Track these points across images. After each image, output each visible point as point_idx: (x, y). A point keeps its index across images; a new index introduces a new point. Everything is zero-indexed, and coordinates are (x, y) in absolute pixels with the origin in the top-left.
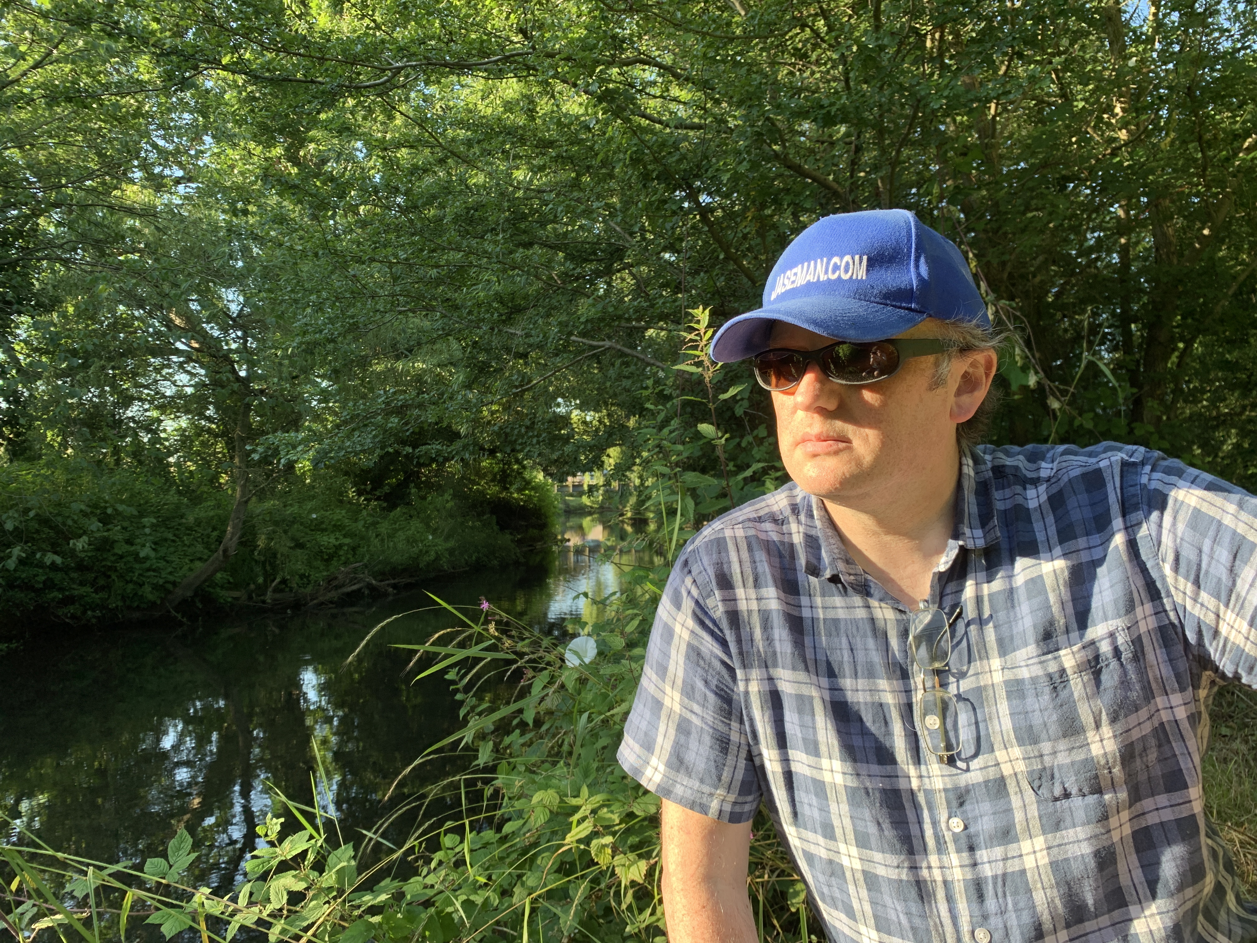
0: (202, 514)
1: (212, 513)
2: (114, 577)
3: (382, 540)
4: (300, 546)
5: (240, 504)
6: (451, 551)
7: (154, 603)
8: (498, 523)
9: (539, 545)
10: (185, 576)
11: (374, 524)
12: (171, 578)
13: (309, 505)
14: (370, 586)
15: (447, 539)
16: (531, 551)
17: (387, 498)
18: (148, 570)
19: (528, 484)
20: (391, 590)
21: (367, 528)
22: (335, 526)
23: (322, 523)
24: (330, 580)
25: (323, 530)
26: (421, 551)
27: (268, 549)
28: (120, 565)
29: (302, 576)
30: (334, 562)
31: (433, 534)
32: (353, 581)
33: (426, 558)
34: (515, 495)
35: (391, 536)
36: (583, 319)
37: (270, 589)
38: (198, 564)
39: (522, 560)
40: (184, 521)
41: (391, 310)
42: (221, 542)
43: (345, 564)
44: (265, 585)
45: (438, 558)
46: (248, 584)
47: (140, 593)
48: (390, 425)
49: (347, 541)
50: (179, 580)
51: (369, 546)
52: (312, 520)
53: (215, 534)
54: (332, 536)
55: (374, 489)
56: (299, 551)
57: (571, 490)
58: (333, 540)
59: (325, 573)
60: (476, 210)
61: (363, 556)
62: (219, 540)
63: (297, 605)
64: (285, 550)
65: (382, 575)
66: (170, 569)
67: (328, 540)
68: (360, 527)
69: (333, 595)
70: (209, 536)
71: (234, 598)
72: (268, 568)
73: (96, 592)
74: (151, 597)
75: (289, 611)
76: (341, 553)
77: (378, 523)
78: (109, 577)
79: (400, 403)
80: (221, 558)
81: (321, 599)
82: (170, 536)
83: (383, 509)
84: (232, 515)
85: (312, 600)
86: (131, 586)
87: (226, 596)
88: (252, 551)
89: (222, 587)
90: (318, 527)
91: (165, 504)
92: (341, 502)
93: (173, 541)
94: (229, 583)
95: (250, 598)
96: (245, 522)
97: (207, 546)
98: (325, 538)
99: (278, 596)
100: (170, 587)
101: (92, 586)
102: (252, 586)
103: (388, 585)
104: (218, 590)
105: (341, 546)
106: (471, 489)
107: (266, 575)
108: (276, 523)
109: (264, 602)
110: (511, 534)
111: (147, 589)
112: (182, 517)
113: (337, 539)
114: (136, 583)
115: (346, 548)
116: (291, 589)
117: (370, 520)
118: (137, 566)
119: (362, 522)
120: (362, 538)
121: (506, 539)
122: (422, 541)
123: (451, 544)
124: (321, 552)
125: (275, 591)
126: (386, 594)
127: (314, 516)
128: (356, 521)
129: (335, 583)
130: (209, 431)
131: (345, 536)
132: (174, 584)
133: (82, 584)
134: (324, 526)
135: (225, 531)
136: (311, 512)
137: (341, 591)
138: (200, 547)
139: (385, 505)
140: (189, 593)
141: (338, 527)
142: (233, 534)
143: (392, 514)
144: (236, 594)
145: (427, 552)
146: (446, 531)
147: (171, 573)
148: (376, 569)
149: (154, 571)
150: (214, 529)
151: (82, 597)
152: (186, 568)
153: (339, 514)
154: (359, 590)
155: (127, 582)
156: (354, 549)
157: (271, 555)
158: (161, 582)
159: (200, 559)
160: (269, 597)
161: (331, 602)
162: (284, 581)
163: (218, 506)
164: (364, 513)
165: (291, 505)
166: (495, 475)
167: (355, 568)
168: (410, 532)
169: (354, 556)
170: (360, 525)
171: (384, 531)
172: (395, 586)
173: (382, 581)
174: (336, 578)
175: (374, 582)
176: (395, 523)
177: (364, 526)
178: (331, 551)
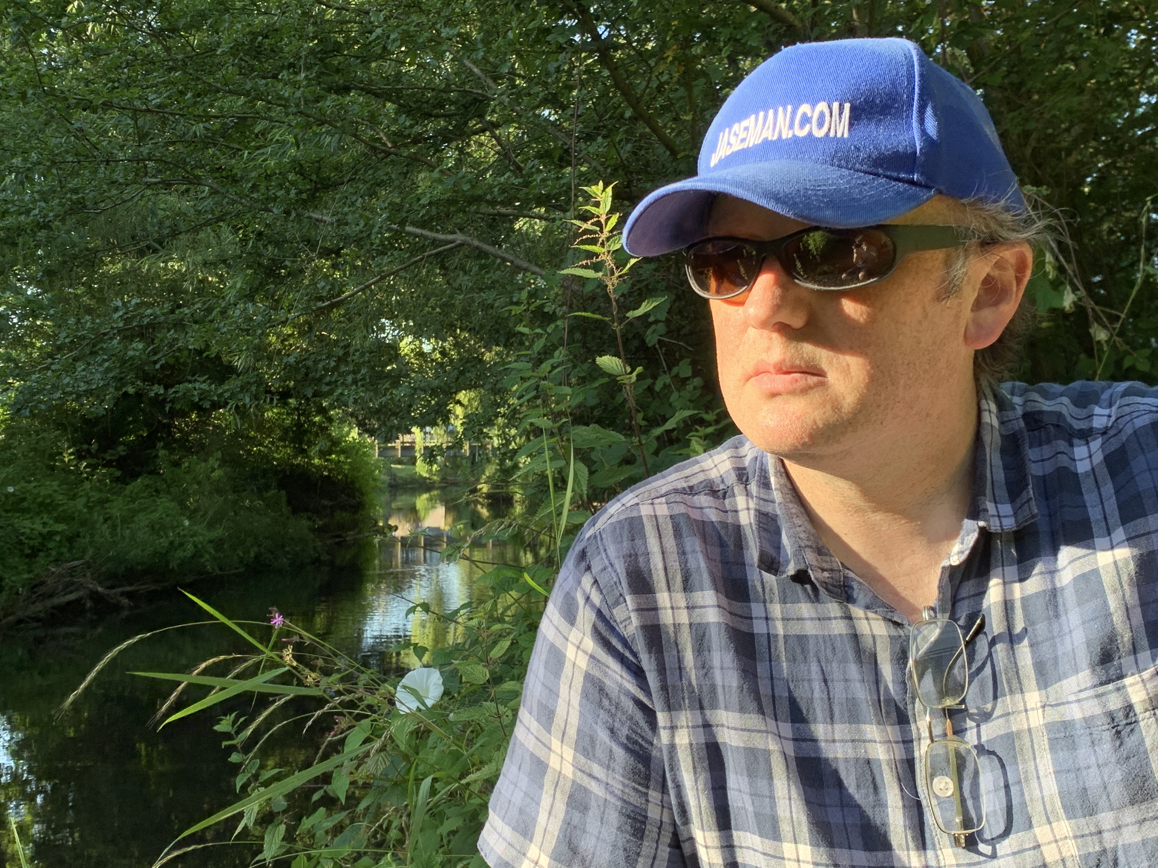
3: (114, 527)
6: (218, 544)
8: (289, 502)
9: (350, 536)
11: (102, 502)
13: (3, 473)
14: (94, 595)
15: (211, 526)
16: (339, 544)
17: (120, 463)
19: (336, 444)
20: (125, 601)
21: (90, 509)
22: (41, 504)
23: (24, 499)
24: (34, 586)
25: (24, 511)
26: (172, 543)
30: (41, 558)
31: (190, 518)
32: (68, 588)
33: (180, 554)
34: (316, 461)
35: (126, 521)
36: (424, 201)
39: (325, 557)
41: (135, 182)
43: (57, 561)
45: (197, 554)
48: (131, 353)
49: (61, 527)
51: (92, 535)
52: (7, 496)
54: (38, 520)
55: (103, 449)
57: (399, 454)
58: (38, 527)
59: (26, 576)
60: (266, 37)
61: (84, 552)
65: (112, 579)
67: (31, 526)
68: (80, 507)
69: (38, 608)
76: (51, 545)
77: (107, 501)
79: (146, 321)
81: (20, 614)
83: (117, 480)
85: (6, 615)
90: (16, 506)
92: (53, 468)
98: (27, 523)
103: (123, 594)
105: (51, 534)
106: (249, 452)
110: (309, 519)
113: (45, 524)
115: (58, 538)
117: (96, 496)
119: (84, 500)
120: (83, 523)
121: (300, 526)
122: (173, 528)
123: (218, 532)
124: (21, 543)
126: (117, 608)
127: (11, 489)
128: (74, 497)
129: (42, 589)
131: (57, 520)
134: (25, 504)
136: (8, 481)
137: (48, 603)
139: (118, 473)
141: (46, 507)
143: (129, 488)
145: (181, 545)
146: (210, 513)
148: (104, 569)
153: (51, 487)
154: (78, 601)
156: (71, 539)
161: (37, 619)
164: (87, 485)
166: (286, 431)
167: (73, 569)
168: (156, 515)
169: (70, 550)
170: (80, 503)
171: (116, 513)
172: (130, 595)
173: (112, 587)
174: (42, 583)
175: (100, 589)
176: (133, 501)
177: (86, 506)
178: (36, 543)
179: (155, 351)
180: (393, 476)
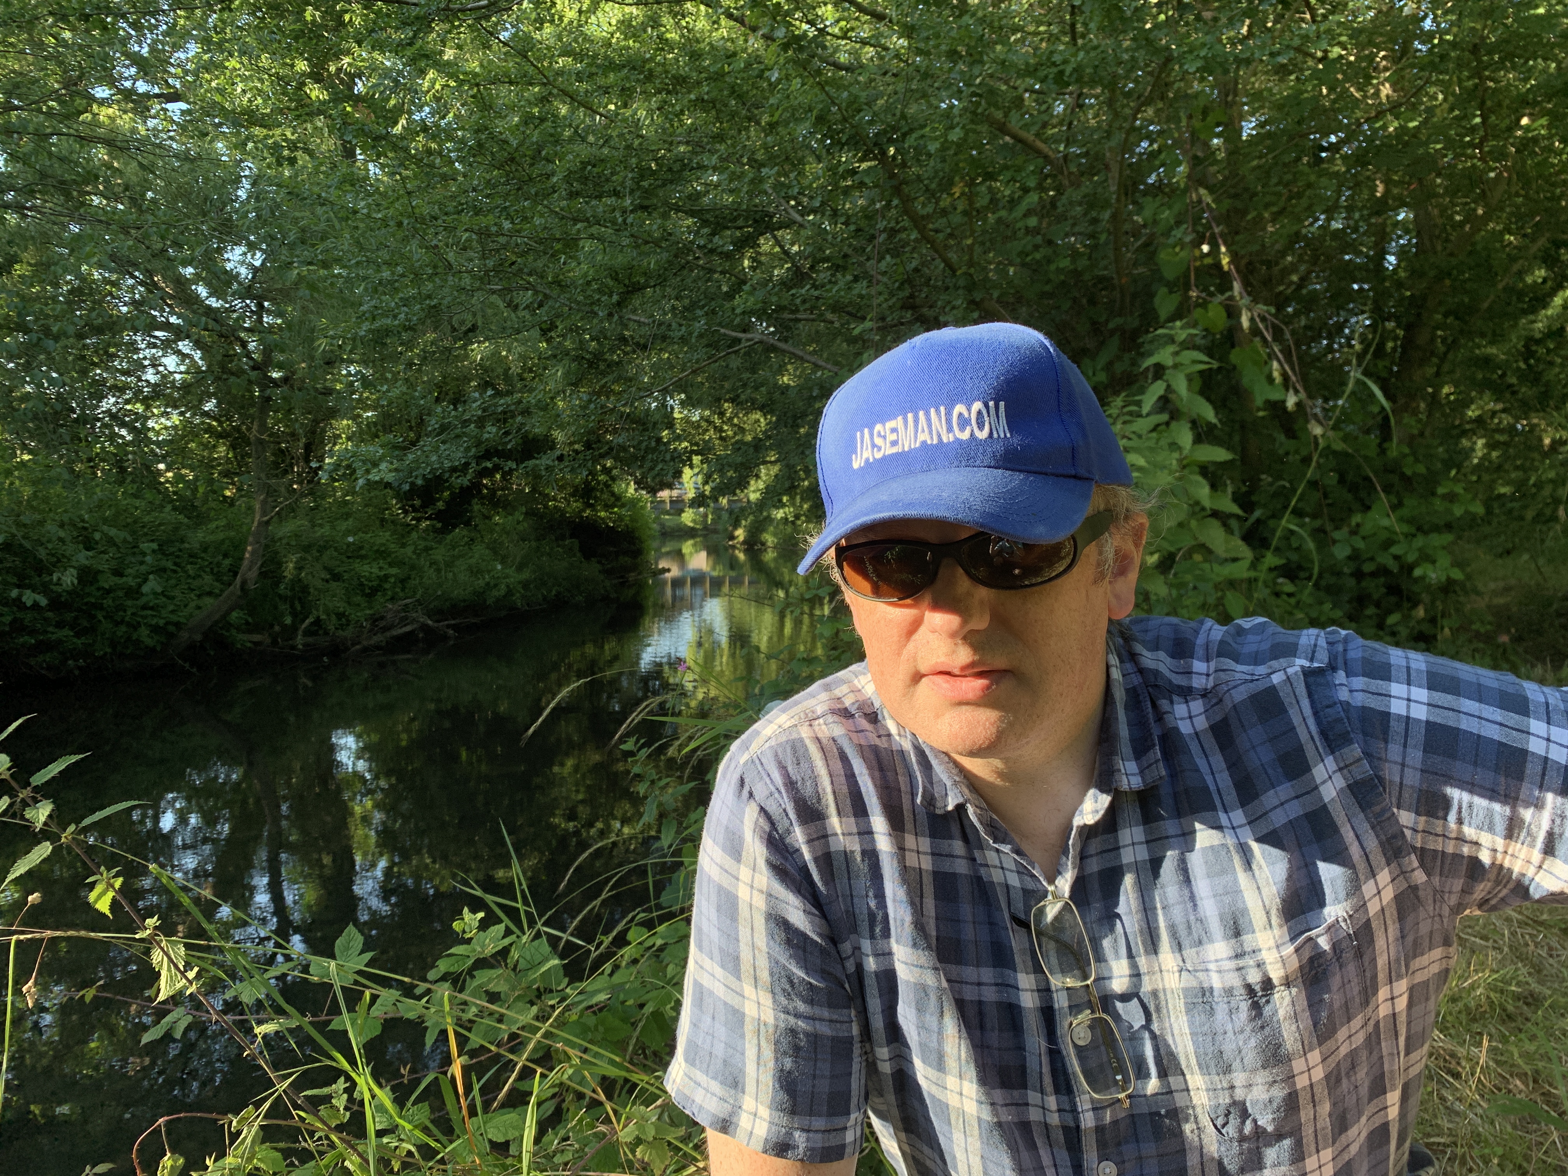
0: (210, 538)
1: (221, 536)
2: (100, 616)
3: (438, 570)
4: (336, 577)
5: (260, 523)
6: (525, 585)
7: (153, 650)
8: (581, 549)
9: (632, 576)
10: (191, 615)
11: (427, 549)
12: (174, 618)
13: (343, 526)
14: (424, 627)
15: (520, 568)
16: (623, 583)
17: (439, 516)
18: (144, 607)
19: (618, 498)
20: (451, 632)
21: (419, 555)
22: (377, 551)
23: (361, 548)
24: (375, 620)
25: (362, 557)
26: (488, 584)
27: (297, 580)
28: (108, 602)
29: (340, 615)
30: (379, 598)
31: (502, 563)
32: (404, 621)
33: (495, 593)
34: (603, 514)
35: (449, 565)
36: (738, 311)
37: (300, 632)
38: (208, 601)
39: (613, 595)
40: (187, 545)
41: (479, 289)
42: (236, 574)
43: (392, 599)
44: (294, 628)
45: (510, 592)
46: (272, 626)
47: (135, 637)
48: (486, 436)
49: (394, 571)
50: (183, 620)
51: (422, 578)
52: (349, 545)
53: (227, 562)
54: (375, 565)
55: (424, 506)
56: (334, 585)
57: (668, 506)
58: (375, 570)
59: (368, 612)
60: (594, 166)
61: (415, 593)
62: (234, 571)
63: (337, 651)
64: (319, 584)
65: (439, 614)
66: (171, 608)
67: (369, 570)
68: (410, 554)
69: (378, 639)
70: (219, 565)
71: (254, 643)
72: (298, 607)
73: (78, 635)
74: (149, 642)
75: (325, 659)
76: (387, 586)
77: (431, 548)
78: (94, 617)
79: (500, 409)
80: (239, 593)
81: (365, 643)
82: (170, 565)
83: (437, 530)
84: (251, 539)
85: (353, 645)
86: (123, 628)
87: (244, 640)
88: (277, 584)
89: (238, 629)
90: (355, 553)
91: (160, 525)
92: (383, 521)
93: (175, 572)
94: (247, 623)
95: (274, 643)
96: (267, 546)
97: (218, 577)
98: (366, 568)
99: (310, 640)
100: (171, 628)
101: (72, 628)
102: (277, 628)
103: (448, 626)
104: (234, 632)
105: (386, 577)
106: (546, 507)
107: (294, 614)
108: (307, 549)
109: (293, 648)
110: (599, 562)
111: (144, 632)
112: (182, 541)
113: (381, 568)
114: (129, 625)
115: (392, 580)
116: (326, 633)
117: (422, 544)
118: (129, 603)
119: (412, 548)
120: (413, 567)
121: (591, 569)
122: (489, 572)
123: (526, 575)
124: (362, 584)
125: (305, 633)
126: (445, 638)
127: (351, 539)
128: (403, 545)
129: (382, 624)
130: (209, 430)
131: (391, 565)
132: (177, 625)
133: (60, 625)
134: (363, 552)
135: (241, 559)
136: (348, 532)
137: (388, 634)
138: (208, 579)
139: (439, 525)
140: (198, 637)
141: (381, 554)
142: (252, 563)
143: (449, 537)
144: (257, 638)
145: (496, 585)
146: (518, 559)
147: (173, 612)
148: (432, 606)
149: (152, 608)
150: (226, 556)
151: (60, 642)
152: (192, 604)
153: (384, 537)
154: (411, 632)
155: (117, 624)
156: (403, 581)
157: (300, 590)
158: (162, 622)
159: (210, 594)
160: (300, 640)
161: (378, 648)
162: (318, 622)
163: (229, 526)
164: (414, 535)
165: (321, 526)
166: (576, 489)
167: (406, 605)
168: (473, 561)
169: (403, 590)
170: (409, 550)
171: (439, 558)
172: (456, 628)
173: (438, 621)
174: (382, 618)
175: (430, 622)
176: (454, 548)
177: (414, 552)
178: (375, 583)
179: (507, 433)
180: (663, 525)
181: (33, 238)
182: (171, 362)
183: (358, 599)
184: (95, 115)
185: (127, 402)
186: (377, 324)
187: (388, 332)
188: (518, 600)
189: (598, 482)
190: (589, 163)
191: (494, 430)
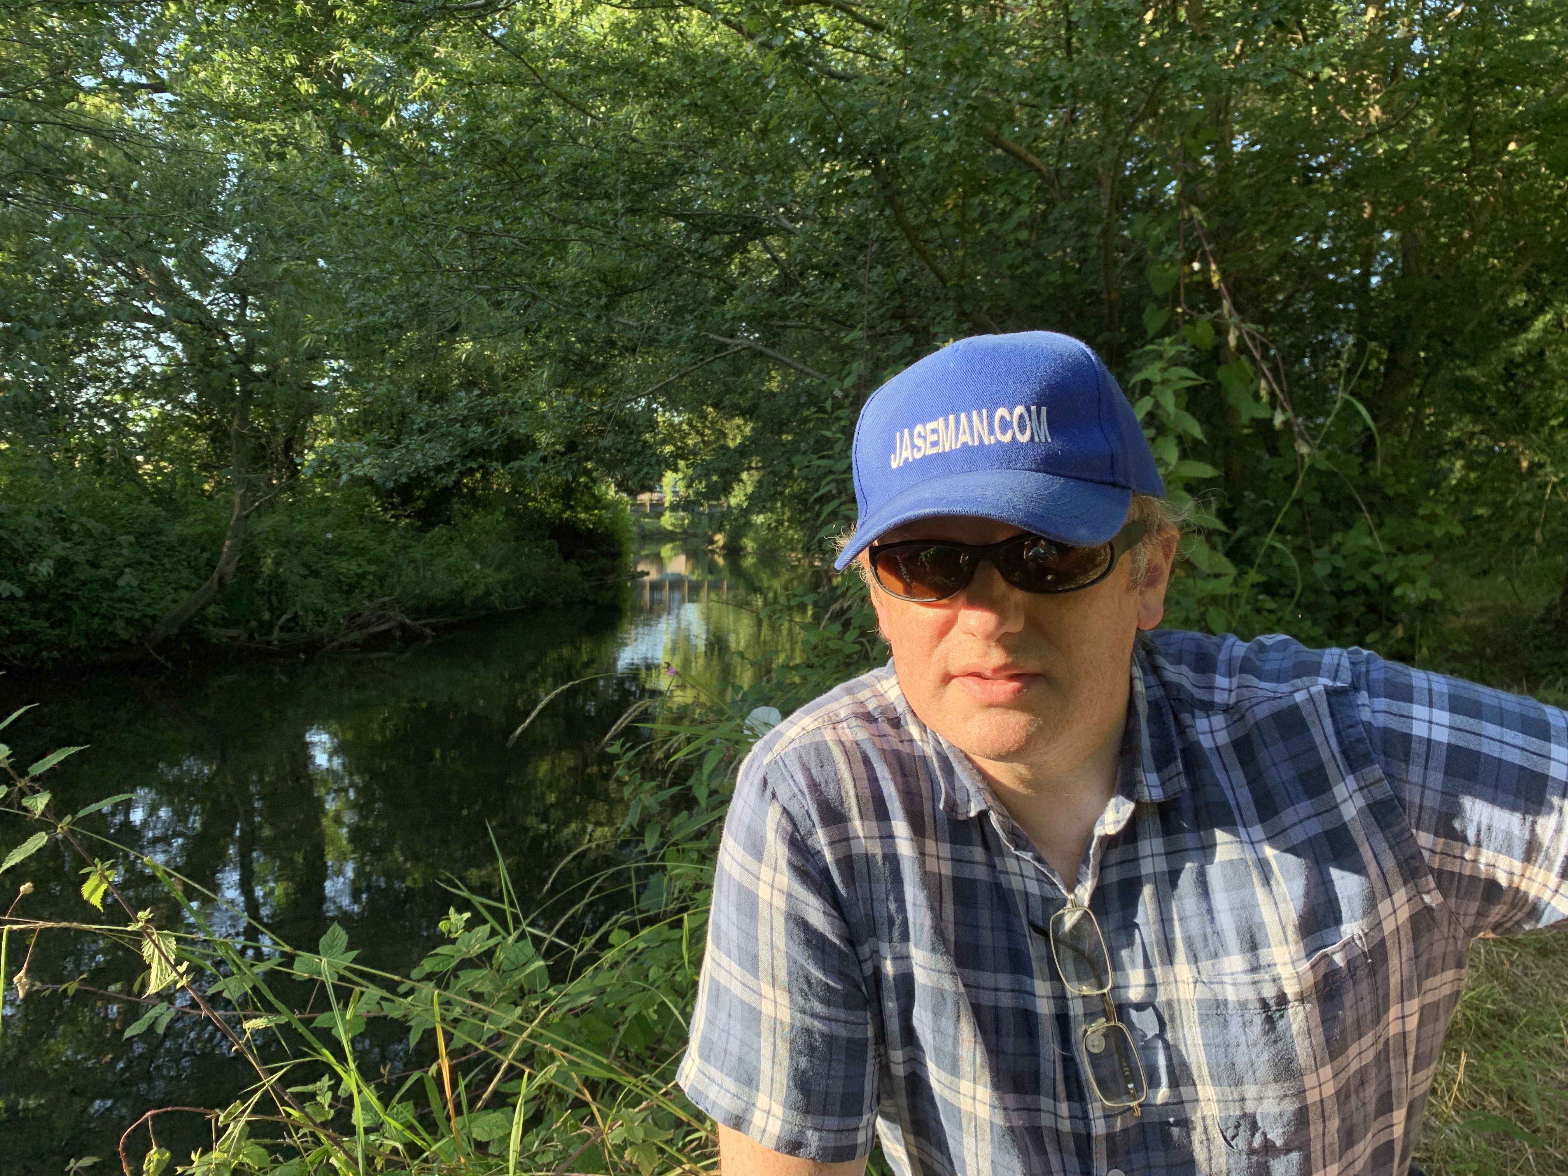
0: (186, 532)
1: (199, 530)
2: (76, 608)
3: (417, 569)
4: (315, 574)
5: (239, 519)
6: (504, 585)
7: (127, 643)
8: (560, 551)
9: (610, 579)
10: (168, 609)
11: (405, 547)
12: (150, 612)
13: (322, 522)
14: (402, 626)
15: (498, 569)
16: (602, 586)
17: (420, 514)
18: (120, 600)
19: (598, 502)
20: (428, 631)
22: (356, 548)
23: (339, 545)
24: (352, 616)
25: (341, 554)
26: (467, 583)
27: (275, 575)
28: (84, 594)
29: (318, 612)
30: (357, 594)
31: (480, 563)
32: (381, 618)
33: (473, 593)
34: (583, 516)
35: (428, 563)
36: (728, 316)
37: (277, 628)
38: (185, 595)
39: (591, 597)
40: (164, 538)
41: (467, 288)
42: (214, 568)
43: (370, 597)
44: (271, 624)
45: (488, 593)
46: (248, 621)
47: (110, 630)
49: (373, 568)
50: (159, 614)
51: (400, 576)
52: (327, 541)
53: (205, 555)
54: (353, 562)
55: (404, 503)
56: (311, 580)
57: (648, 510)
58: (353, 567)
59: (346, 609)
60: (586, 168)
61: (393, 589)
62: (211, 565)
63: (312, 648)
64: (297, 579)
65: (416, 612)
66: (147, 601)
67: (348, 567)
68: (388, 552)
69: (357, 636)
70: (196, 558)
71: (232, 638)
72: (275, 603)
73: (52, 627)
74: (124, 635)
75: (302, 656)
76: (365, 583)
77: (410, 547)
78: (70, 608)
79: (486, 409)
80: (216, 586)
81: (342, 640)
82: (147, 558)
83: (419, 529)
84: (229, 533)
85: (330, 641)
86: (97, 620)
87: (220, 635)
88: (254, 580)
89: (216, 624)
90: (334, 549)
91: (138, 517)
92: (361, 517)
93: (151, 564)
94: (224, 618)
95: (251, 638)
96: (245, 542)
97: (195, 570)
98: (344, 564)
99: (286, 636)
100: (148, 622)
101: (47, 619)
102: (254, 624)
103: (425, 625)
104: (210, 627)
105: (365, 574)
106: (526, 507)
107: (271, 609)
108: (286, 544)
109: (269, 643)
110: (579, 564)
111: (119, 624)
112: (159, 533)
113: (359, 565)
114: (104, 617)
115: (371, 577)
116: (303, 630)
117: (401, 542)
118: (106, 595)
119: (390, 546)
120: (391, 565)
121: (571, 570)
122: (468, 571)
123: (504, 575)
124: (340, 581)
125: (282, 629)
126: (422, 637)
127: (330, 536)
128: (382, 543)
129: (359, 621)
130: (188, 422)
131: (369, 562)
132: (154, 618)
133: (35, 616)
134: (341, 549)
135: (220, 553)
136: (327, 529)
137: (365, 632)
138: (185, 573)
139: (419, 524)
140: (174, 631)
141: (360, 551)
142: (230, 557)
143: (429, 535)
144: (233, 632)
145: (474, 585)
146: (497, 559)
147: (149, 605)
148: (410, 604)
149: (127, 601)
150: (203, 550)
151: (34, 633)
152: (169, 598)
153: (362, 534)
154: (389, 630)
155: (93, 615)
156: (381, 579)
157: (278, 585)
158: (137, 615)
159: (187, 588)
160: (276, 635)
161: (354, 645)
162: (296, 616)
163: (207, 520)
164: (394, 533)
165: (300, 521)
166: (557, 489)
167: (384, 604)
168: (452, 559)
169: (381, 587)
170: (388, 548)
171: (418, 556)
172: (434, 627)
173: (417, 619)
174: (360, 615)
175: (408, 621)
176: (433, 547)
177: (393, 550)
178: (353, 581)
179: (492, 434)
180: (642, 528)
181: (15, 226)
182: (152, 353)
183: (335, 596)
184: (82, 104)
185: (107, 393)
186: (364, 321)
187: (375, 329)
188: (496, 600)
189: (579, 484)
190: (580, 165)
191: (480, 429)
